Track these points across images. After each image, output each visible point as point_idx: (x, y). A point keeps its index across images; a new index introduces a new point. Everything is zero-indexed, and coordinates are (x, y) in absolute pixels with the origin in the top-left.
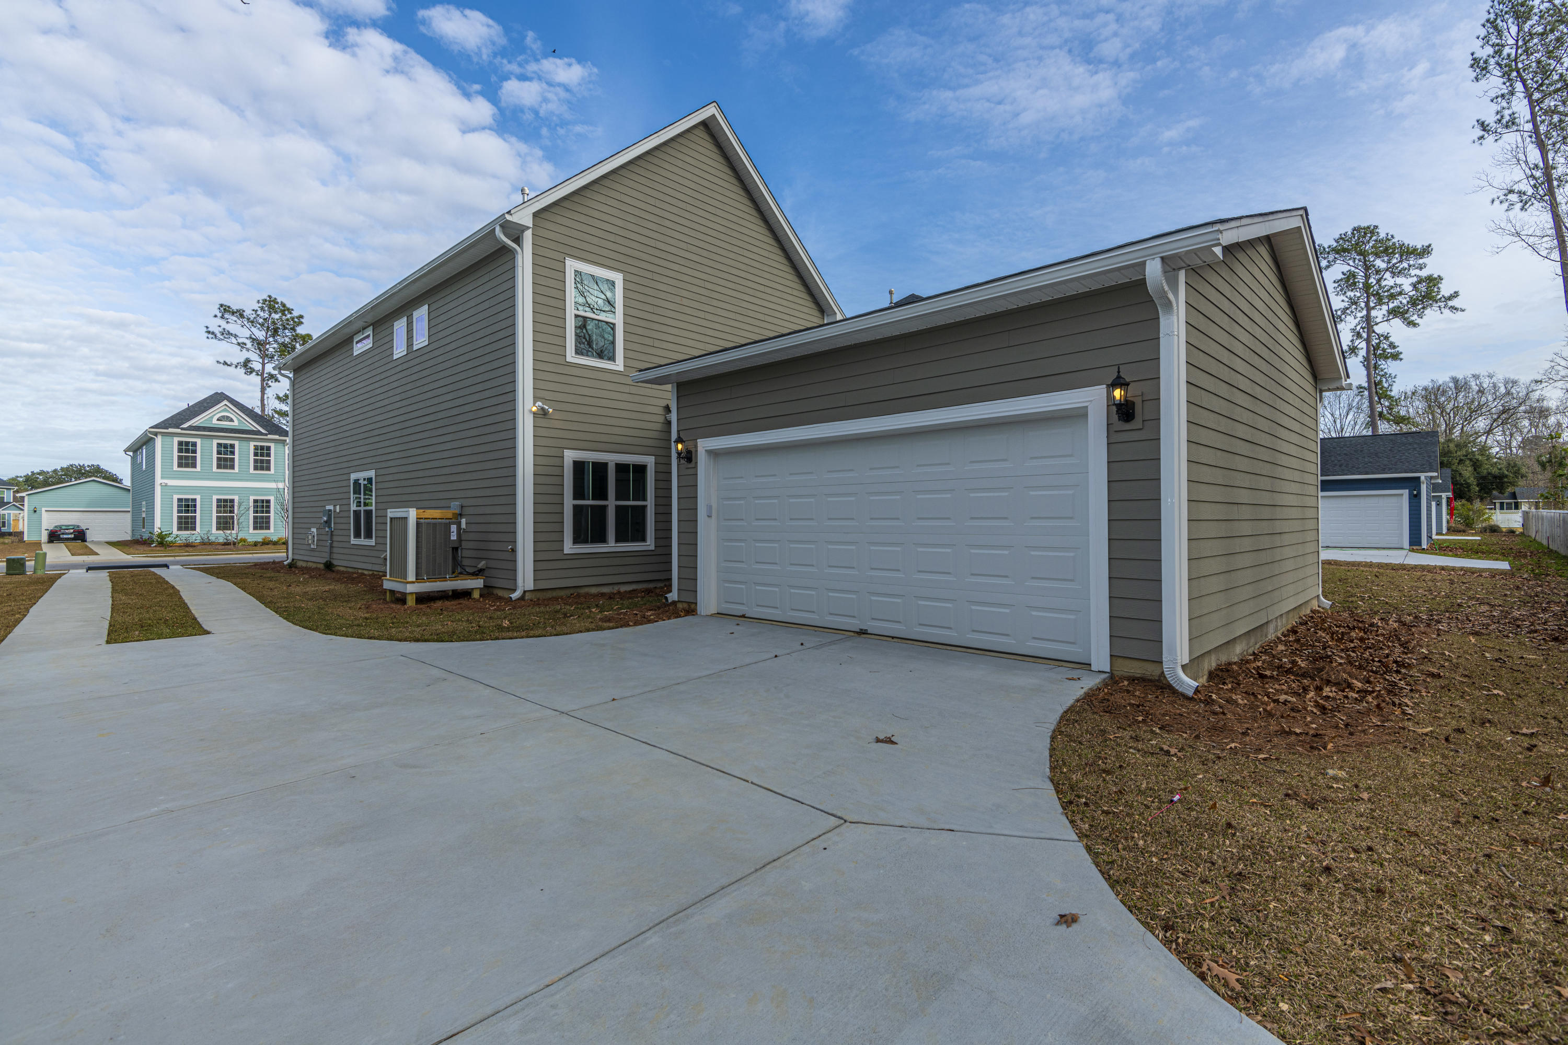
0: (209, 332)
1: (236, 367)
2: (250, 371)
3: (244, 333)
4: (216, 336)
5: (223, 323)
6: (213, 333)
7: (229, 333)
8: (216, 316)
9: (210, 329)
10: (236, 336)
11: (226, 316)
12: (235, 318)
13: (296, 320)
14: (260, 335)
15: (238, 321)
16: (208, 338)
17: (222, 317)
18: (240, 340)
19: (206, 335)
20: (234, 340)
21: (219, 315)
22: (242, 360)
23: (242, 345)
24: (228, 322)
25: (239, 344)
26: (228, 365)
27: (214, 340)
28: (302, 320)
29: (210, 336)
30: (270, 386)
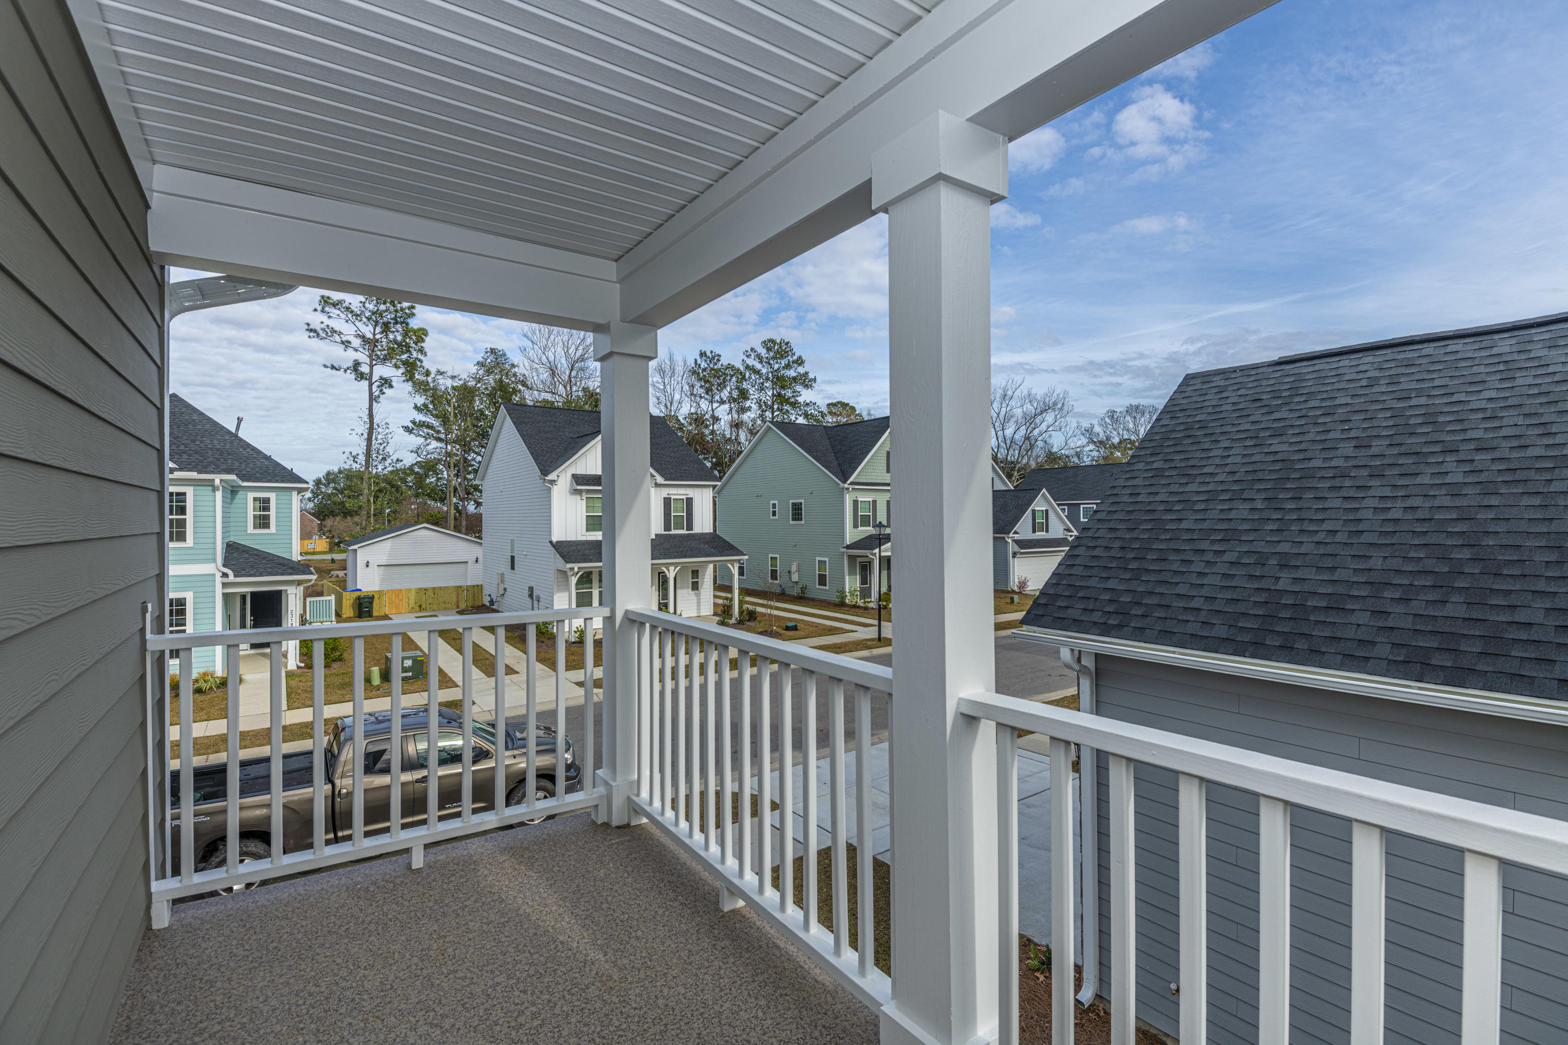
0: (311, 330)
1: (345, 371)
2: (361, 376)
3: (348, 329)
4: (318, 334)
5: (324, 318)
6: (315, 331)
7: (334, 331)
8: (316, 310)
9: (311, 327)
10: (340, 333)
11: (327, 309)
12: (338, 312)
13: (407, 311)
14: (368, 331)
15: (341, 315)
16: (310, 337)
17: (323, 311)
18: (344, 339)
19: (307, 333)
20: (337, 338)
21: (319, 308)
22: (350, 364)
23: (346, 344)
24: (330, 317)
25: (343, 343)
26: (337, 369)
27: (316, 340)
28: (414, 311)
29: (312, 334)
30: (384, 393)
